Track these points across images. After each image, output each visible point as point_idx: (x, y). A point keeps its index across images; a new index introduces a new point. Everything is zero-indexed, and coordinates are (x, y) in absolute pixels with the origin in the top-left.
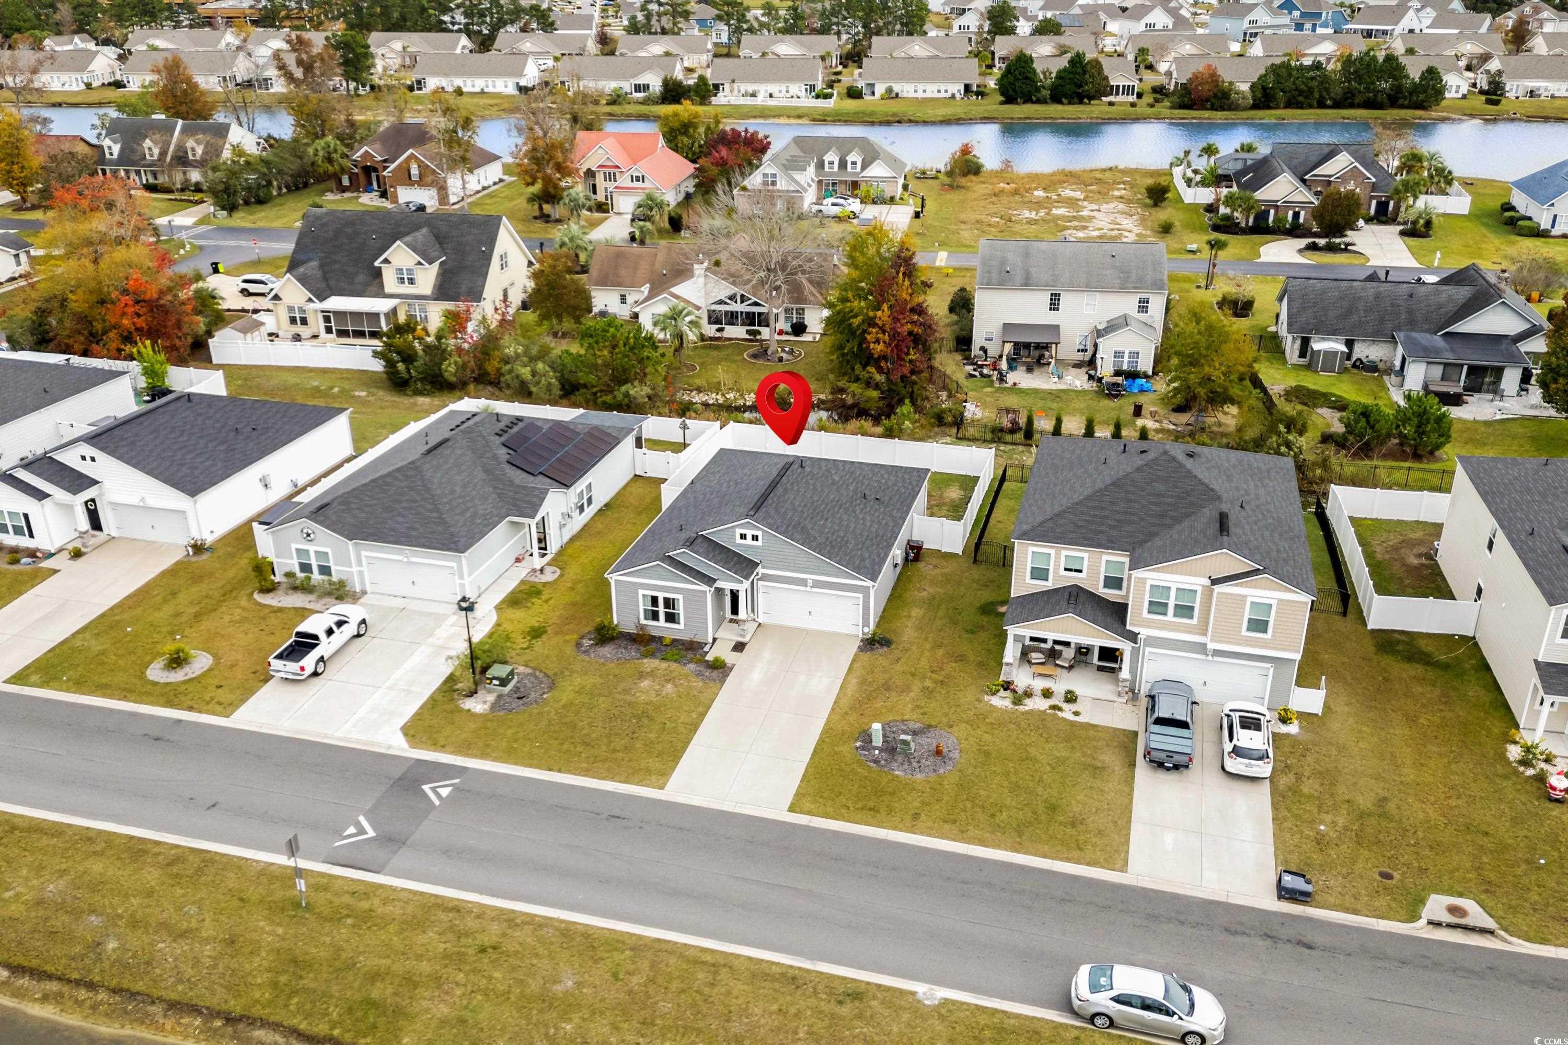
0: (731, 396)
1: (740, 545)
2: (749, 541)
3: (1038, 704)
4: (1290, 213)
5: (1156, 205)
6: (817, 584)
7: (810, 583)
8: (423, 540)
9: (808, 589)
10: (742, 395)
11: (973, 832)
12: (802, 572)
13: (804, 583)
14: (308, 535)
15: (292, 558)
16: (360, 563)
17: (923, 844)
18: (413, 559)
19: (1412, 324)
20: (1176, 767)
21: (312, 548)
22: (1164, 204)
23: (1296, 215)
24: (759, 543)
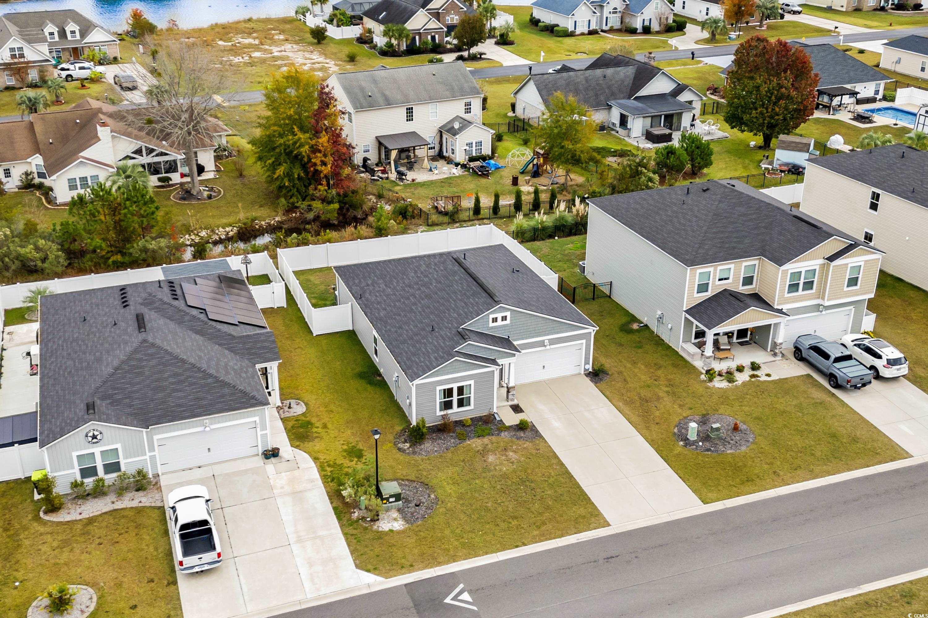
0: (203, 233)
1: (492, 328)
2: (500, 323)
3: (742, 378)
4: (429, 37)
5: (319, 43)
6: (552, 342)
7: (547, 342)
8: (220, 405)
9: (548, 347)
10: (213, 231)
11: (817, 470)
12: (540, 336)
13: (542, 344)
14: (94, 437)
15: (73, 468)
16: (152, 449)
17: (802, 489)
18: (213, 427)
19: (613, 96)
20: (864, 385)
21: (97, 450)
22: (325, 42)
23: (433, 38)
24: (508, 322)
